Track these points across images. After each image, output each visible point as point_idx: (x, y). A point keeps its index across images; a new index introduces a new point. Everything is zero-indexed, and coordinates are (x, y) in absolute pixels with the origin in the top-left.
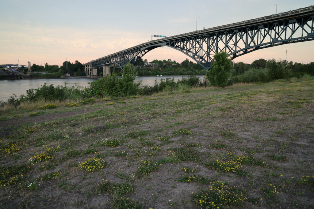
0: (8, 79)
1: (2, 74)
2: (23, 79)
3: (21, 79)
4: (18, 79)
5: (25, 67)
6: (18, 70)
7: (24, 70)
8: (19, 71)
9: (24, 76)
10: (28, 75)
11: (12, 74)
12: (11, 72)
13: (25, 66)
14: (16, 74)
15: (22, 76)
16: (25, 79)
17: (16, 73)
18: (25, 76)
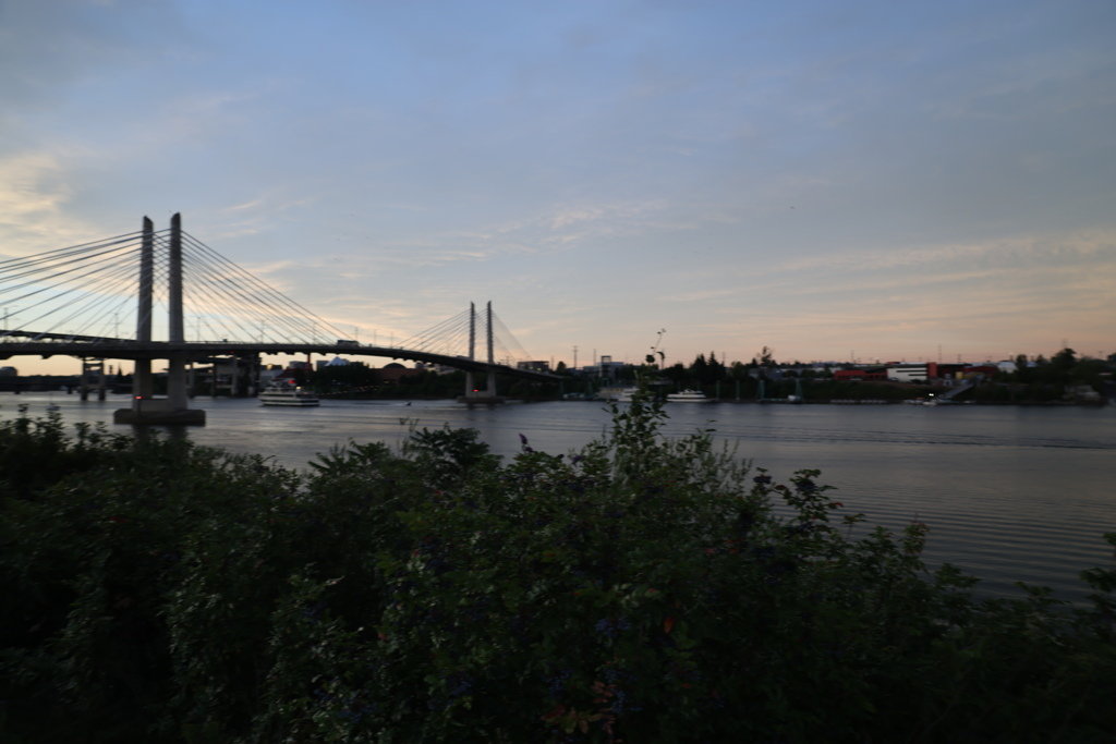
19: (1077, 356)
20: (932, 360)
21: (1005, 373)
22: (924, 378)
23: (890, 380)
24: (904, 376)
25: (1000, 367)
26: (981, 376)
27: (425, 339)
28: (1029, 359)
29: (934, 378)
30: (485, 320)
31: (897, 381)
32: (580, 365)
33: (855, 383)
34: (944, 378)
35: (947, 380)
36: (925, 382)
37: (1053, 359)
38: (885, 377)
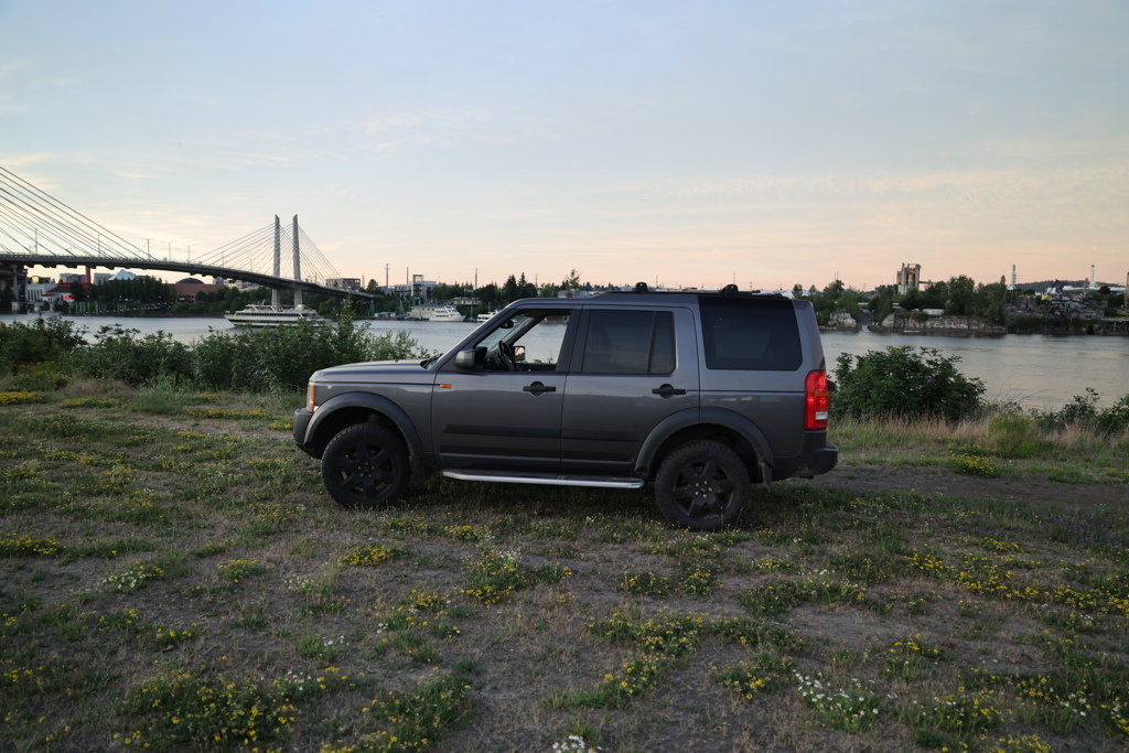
0: (1045, 334)
1: (1028, 314)
2: (1098, 334)
3: (1091, 332)
4: (1079, 334)
5: (1112, 289)
6: (1083, 301)
7: (1106, 302)
8: (1089, 306)
9: (1103, 323)
10: (1121, 320)
11: (1062, 316)
12: (1058, 308)
13: (1113, 285)
14: (1074, 315)
15: (1096, 321)
16: (1105, 334)
17: (1075, 310)
18: (1110, 323)
19: (845, 287)
27: (225, 254)
28: (804, 289)
30: (291, 234)
32: (392, 284)
37: (826, 289)
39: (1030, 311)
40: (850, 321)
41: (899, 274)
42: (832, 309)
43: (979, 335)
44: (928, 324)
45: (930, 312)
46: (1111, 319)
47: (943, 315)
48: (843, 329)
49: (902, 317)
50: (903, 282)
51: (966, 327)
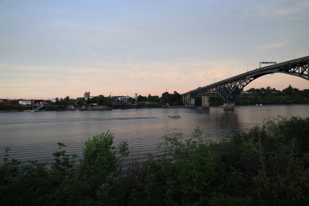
0: (121, 109)
1: (116, 104)
2: (131, 108)
3: (130, 108)
4: (127, 108)
5: (132, 98)
6: (127, 101)
9: (132, 106)
10: (135, 105)
11: (124, 104)
15: (130, 105)
16: (133, 108)
17: (126, 103)
19: (70, 98)
20: (33, 99)
21: (53, 102)
22: (31, 104)
23: (20, 104)
24: (24, 103)
25: (52, 101)
26: (47, 103)
28: (59, 99)
29: (33, 104)
31: (22, 105)
33: (8, 105)
34: (36, 104)
35: (37, 104)
36: (31, 105)
37: (65, 99)
38: (18, 104)
39: (117, 103)
40: (73, 108)
41: (85, 94)
42: (68, 104)
43: (106, 110)
44: (94, 107)
45: (94, 104)
46: (134, 105)
47: (97, 105)
48: (71, 110)
49: (87, 106)
50: (86, 97)
51: (103, 108)
